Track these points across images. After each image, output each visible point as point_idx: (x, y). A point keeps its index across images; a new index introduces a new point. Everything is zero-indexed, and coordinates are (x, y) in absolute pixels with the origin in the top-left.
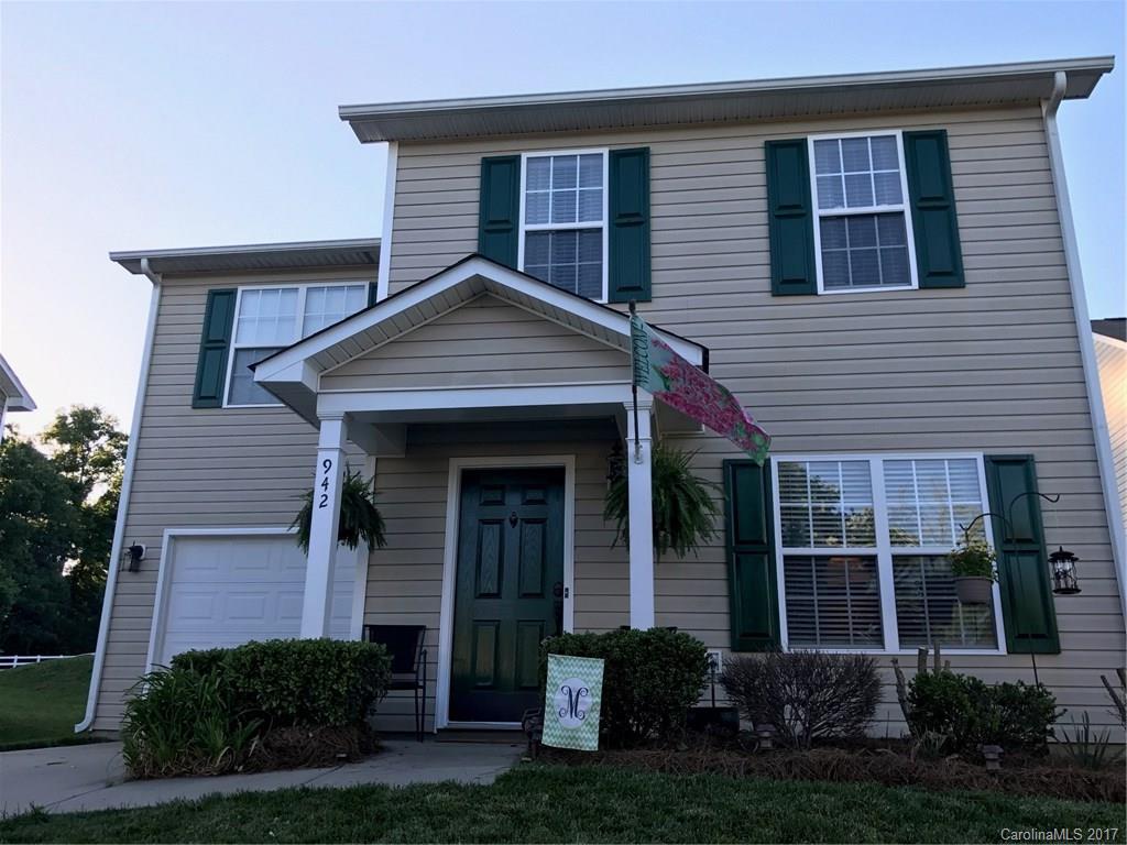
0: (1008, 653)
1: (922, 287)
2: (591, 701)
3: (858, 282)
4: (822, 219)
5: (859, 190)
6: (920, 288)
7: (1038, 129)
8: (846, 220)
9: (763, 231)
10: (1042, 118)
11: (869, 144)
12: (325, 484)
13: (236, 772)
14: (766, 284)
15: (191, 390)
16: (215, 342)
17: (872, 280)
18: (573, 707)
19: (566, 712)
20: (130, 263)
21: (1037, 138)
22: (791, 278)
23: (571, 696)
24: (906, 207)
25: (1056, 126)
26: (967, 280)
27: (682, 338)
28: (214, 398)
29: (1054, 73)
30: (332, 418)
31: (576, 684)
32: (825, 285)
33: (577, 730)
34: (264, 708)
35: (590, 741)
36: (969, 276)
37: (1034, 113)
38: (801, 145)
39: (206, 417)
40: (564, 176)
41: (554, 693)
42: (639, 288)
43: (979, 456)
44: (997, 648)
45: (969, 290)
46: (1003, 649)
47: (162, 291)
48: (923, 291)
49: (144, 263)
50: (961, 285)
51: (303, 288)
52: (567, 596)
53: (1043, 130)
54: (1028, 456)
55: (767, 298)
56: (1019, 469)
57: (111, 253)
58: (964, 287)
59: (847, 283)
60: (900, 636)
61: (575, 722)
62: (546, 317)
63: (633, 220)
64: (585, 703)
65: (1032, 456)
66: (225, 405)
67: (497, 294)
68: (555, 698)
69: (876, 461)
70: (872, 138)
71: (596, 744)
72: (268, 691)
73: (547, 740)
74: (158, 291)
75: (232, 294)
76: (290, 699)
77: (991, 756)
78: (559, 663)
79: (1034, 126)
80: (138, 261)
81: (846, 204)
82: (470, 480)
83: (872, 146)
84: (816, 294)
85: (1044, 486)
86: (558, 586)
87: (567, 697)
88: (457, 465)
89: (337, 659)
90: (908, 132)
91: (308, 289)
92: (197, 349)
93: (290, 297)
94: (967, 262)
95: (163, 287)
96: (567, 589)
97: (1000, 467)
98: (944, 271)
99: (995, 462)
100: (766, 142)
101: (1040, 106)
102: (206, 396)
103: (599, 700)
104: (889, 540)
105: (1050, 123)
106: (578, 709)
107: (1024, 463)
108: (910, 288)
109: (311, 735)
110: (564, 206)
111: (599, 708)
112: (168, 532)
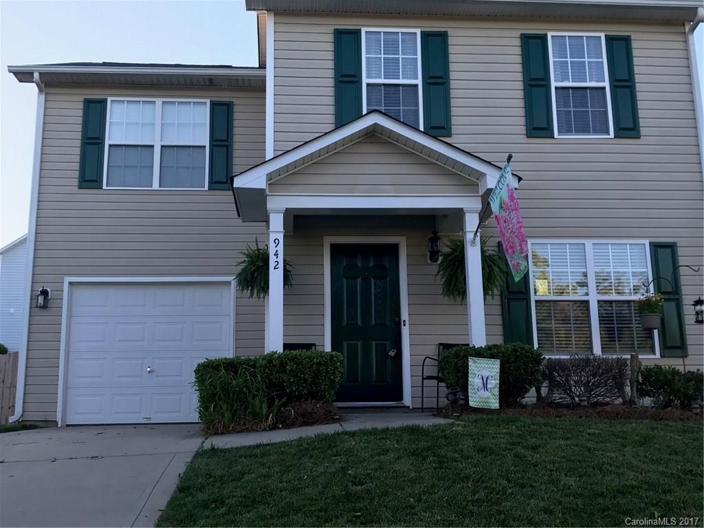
0: (661, 357)
1: (616, 137)
2: (494, 383)
3: (578, 131)
4: (556, 88)
5: (579, 72)
6: (615, 137)
7: (682, 40)
8: (571, 90)
9: (520, 94)
10: (685, 33)
11: (585, 41)
12: (276, 255)
13: (279, 428)
14: (523, 130)
15: (76, 174)
16: (93, 138)
17: (586, 131)
18: (485, 386)
19: (481, 389)
20: (23, 75)
21: (682, 45)
22: (538, 127)
23: (483, 380)
24: (606, 84)
25: (693, 38)
26: (642, 134)
27: (489, 163)
28: (96, 181)
29: (697, 8)
30: (277, 212)
31: (486, 373)
32: (559, 132)
33: (488, 398)
34: (288, 391)
35: (495, 404)
36: (643, 131)
37: (681, 29)
38: (543, 38)
39: (90, 195)
40: (391, 46)
41: (473, 378)
42: (442, 128)
43: (647, 242)
44: (655, 354)
45: (643, 140)
46: (658, 355)
47: (46, 98)
48: (616, 139)
49: (36, 75)
50: (638, 137)
51: (159, 101)
52: (404, 325)
53: (686, 42)
54: (674, 243)
55: (523, 139)
56: (669, 250)
57: (9, 67)
58: (639, 138)
59: (571, 131)
60: (602, 348)
61: (487, 394)
62: (414, 152)
63: (438, 81)
64: (491, 383)
65: (676, 243)
66: (105, 187)
67: (381, 134)
68: (474, 381)
69: (589, 243)
70: (586, 37)
71: (498, 405)
72: (292, 380)
73: (471, 404)
74: (43, 97)
75: (103, 102)
76: (304, 385)
77: (696, 406)
78: (475, 362)
79: (681, 38)
80: (31, 74)
81: (571, 80)
82: (336, 250)
83: (587, 42)
84: (554, 138)
85: (682, 261)
86: (397, 319)
87: (481, 380)
88: (328, 241)
89: (331, 362)
90: (608, 35)
91: (163, 102)
92: (78, 143)
93: (148, 107)
94: (642, 122)
95: (46, 94)
96: (404, 321)
97: (659, 249)
98: (628, 128)
99: (655, 246)
100: (521, 34)
101: (684, 25)
102: (90, 178)
103: (499, 382)
104: (596, 291)
105: (690, 37)
106: (488, 386)
107: (672, 247)
108: (608, 137)
109: (318, 406)
110: (392, 67)
111: (498, 386)
112: (68, 279)
